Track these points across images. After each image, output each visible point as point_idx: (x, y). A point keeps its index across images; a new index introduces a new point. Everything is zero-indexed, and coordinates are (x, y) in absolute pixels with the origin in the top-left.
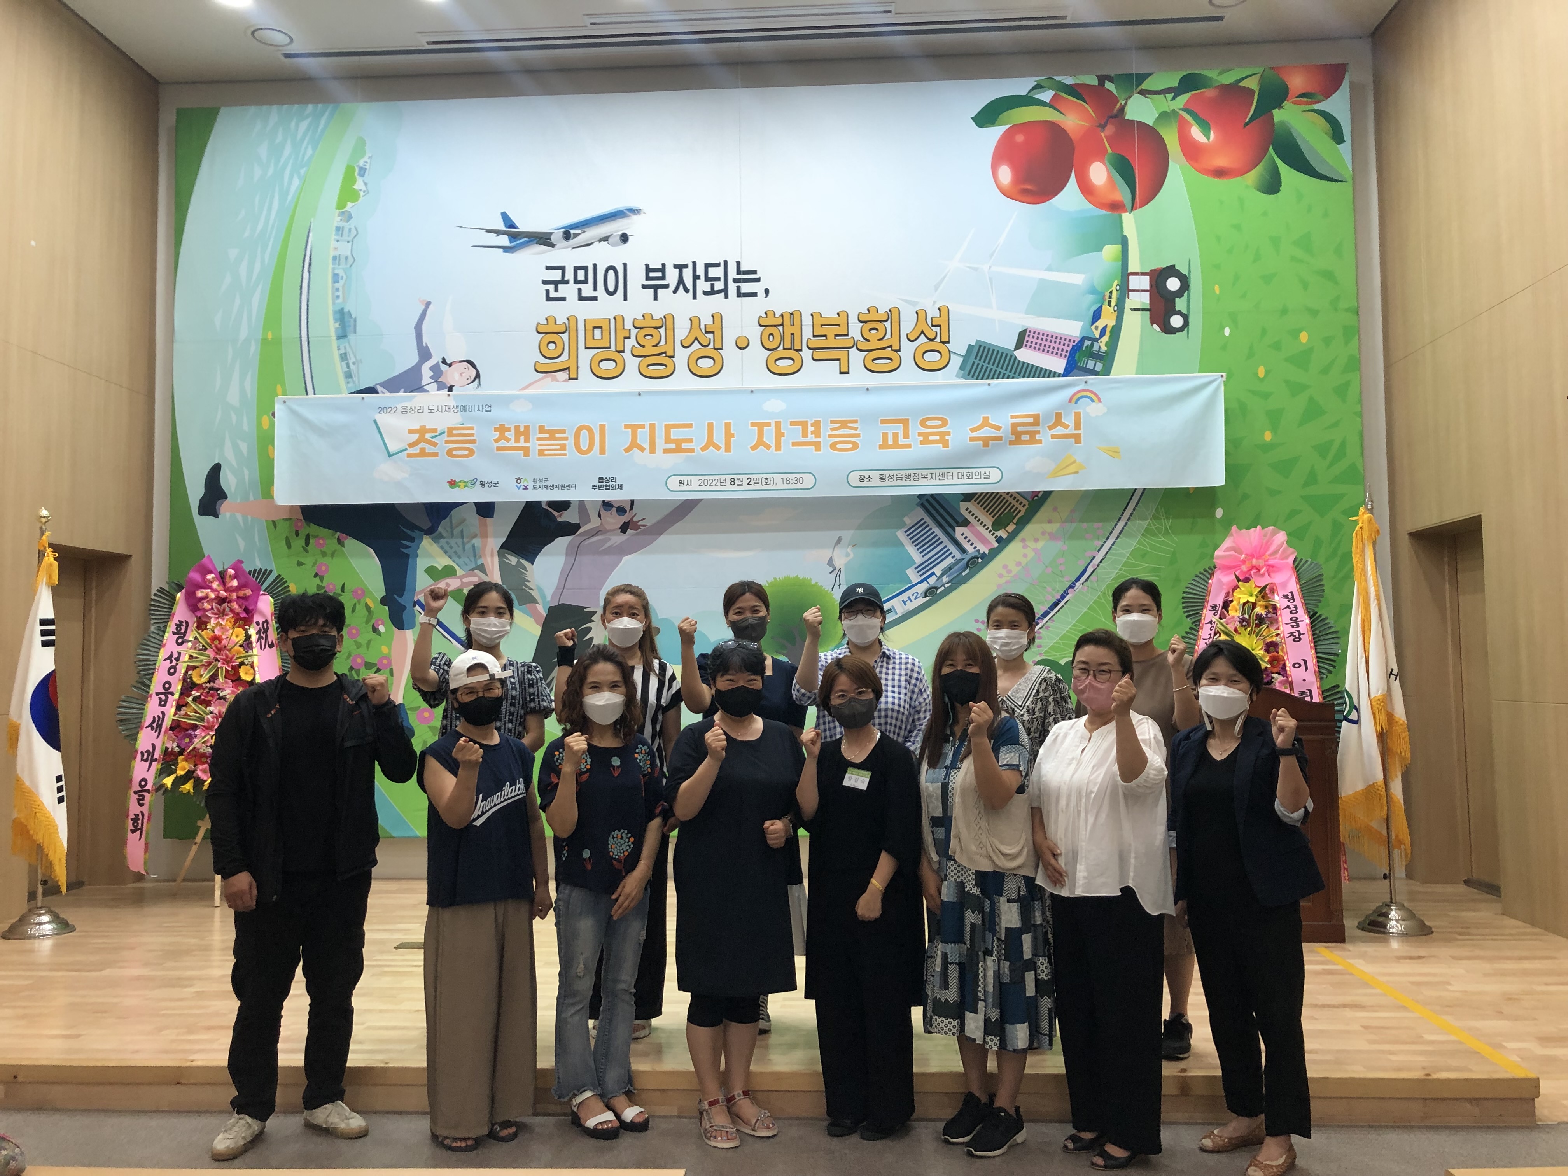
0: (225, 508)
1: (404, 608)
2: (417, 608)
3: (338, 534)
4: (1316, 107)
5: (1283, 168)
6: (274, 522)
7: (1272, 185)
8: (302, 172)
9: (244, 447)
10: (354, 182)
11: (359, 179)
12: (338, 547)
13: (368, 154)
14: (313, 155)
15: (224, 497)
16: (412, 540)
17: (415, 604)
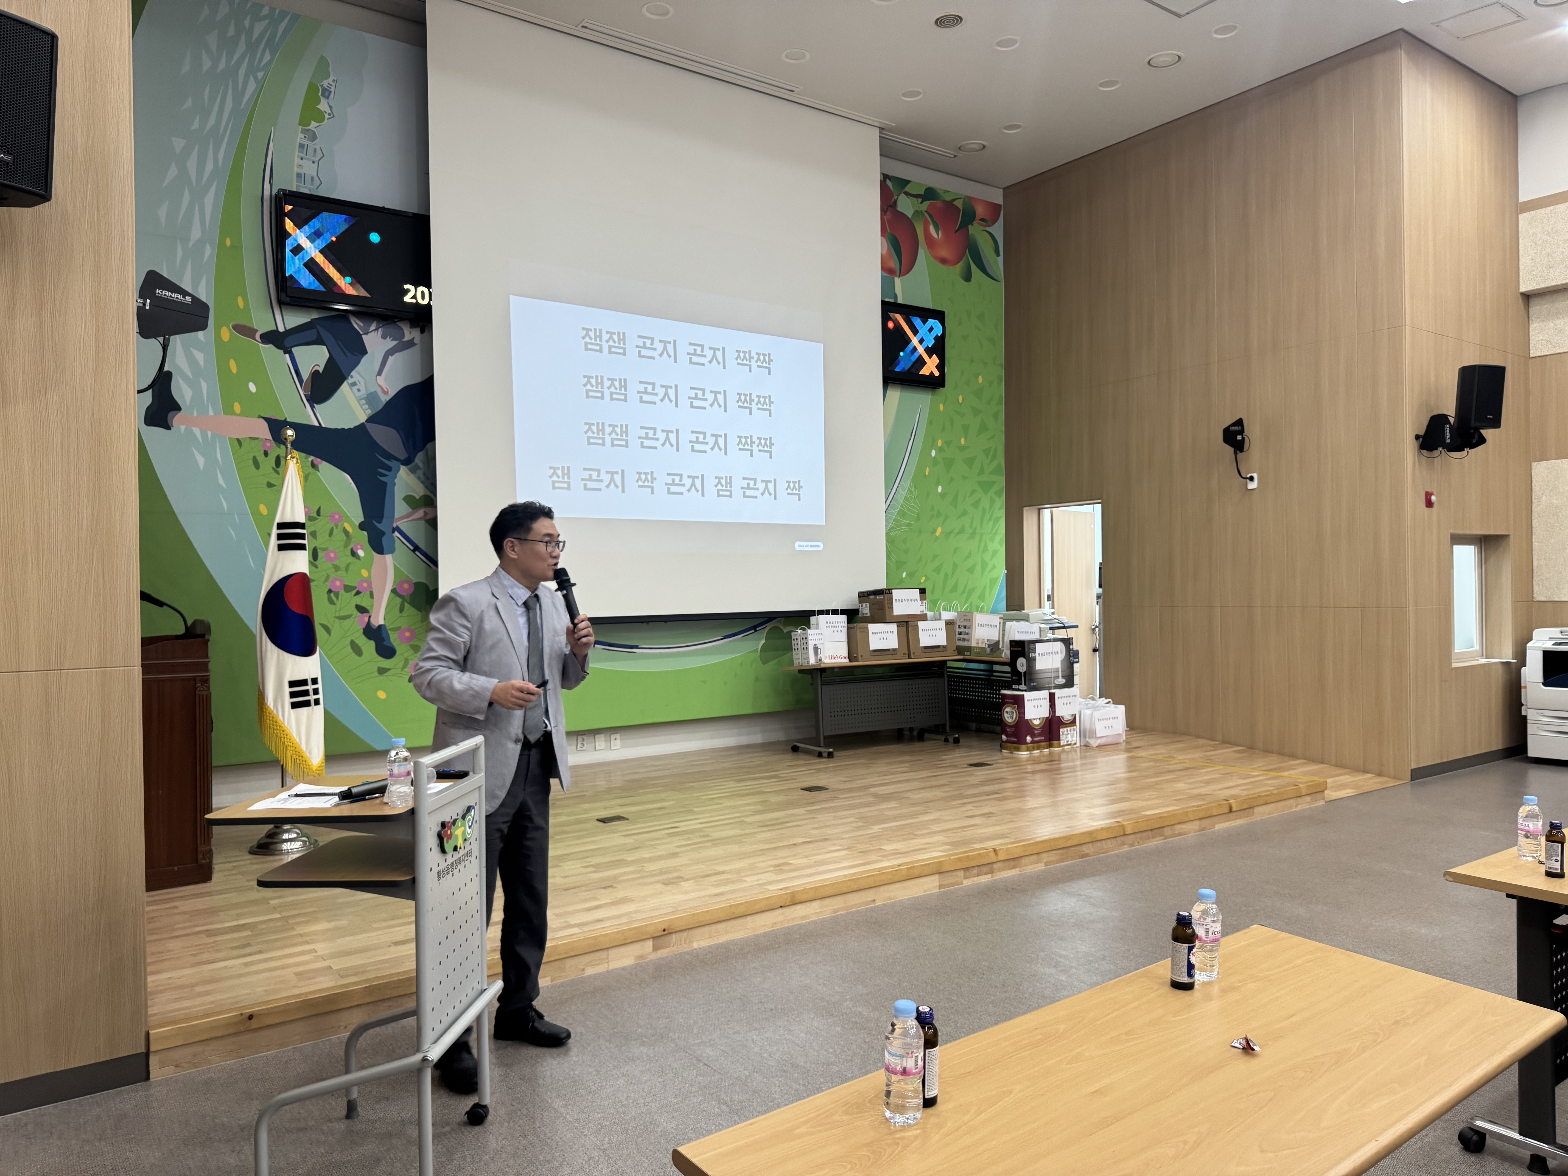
0: (177, 420)
1: (384, 534)
2: (396, 534)
3: (311, 458)
4: (988, 229)
5: (973, 267)
6: (238, 440)
7: (967, 277)
8: (260, 75)
9: (200, 357)
10: (319, 102)
11: (323, 100)
12: (311, 470)
13: (331, 79)
14: (271, 61)
15: (178, 408)
16: (389, 469)
17: (394, 530)
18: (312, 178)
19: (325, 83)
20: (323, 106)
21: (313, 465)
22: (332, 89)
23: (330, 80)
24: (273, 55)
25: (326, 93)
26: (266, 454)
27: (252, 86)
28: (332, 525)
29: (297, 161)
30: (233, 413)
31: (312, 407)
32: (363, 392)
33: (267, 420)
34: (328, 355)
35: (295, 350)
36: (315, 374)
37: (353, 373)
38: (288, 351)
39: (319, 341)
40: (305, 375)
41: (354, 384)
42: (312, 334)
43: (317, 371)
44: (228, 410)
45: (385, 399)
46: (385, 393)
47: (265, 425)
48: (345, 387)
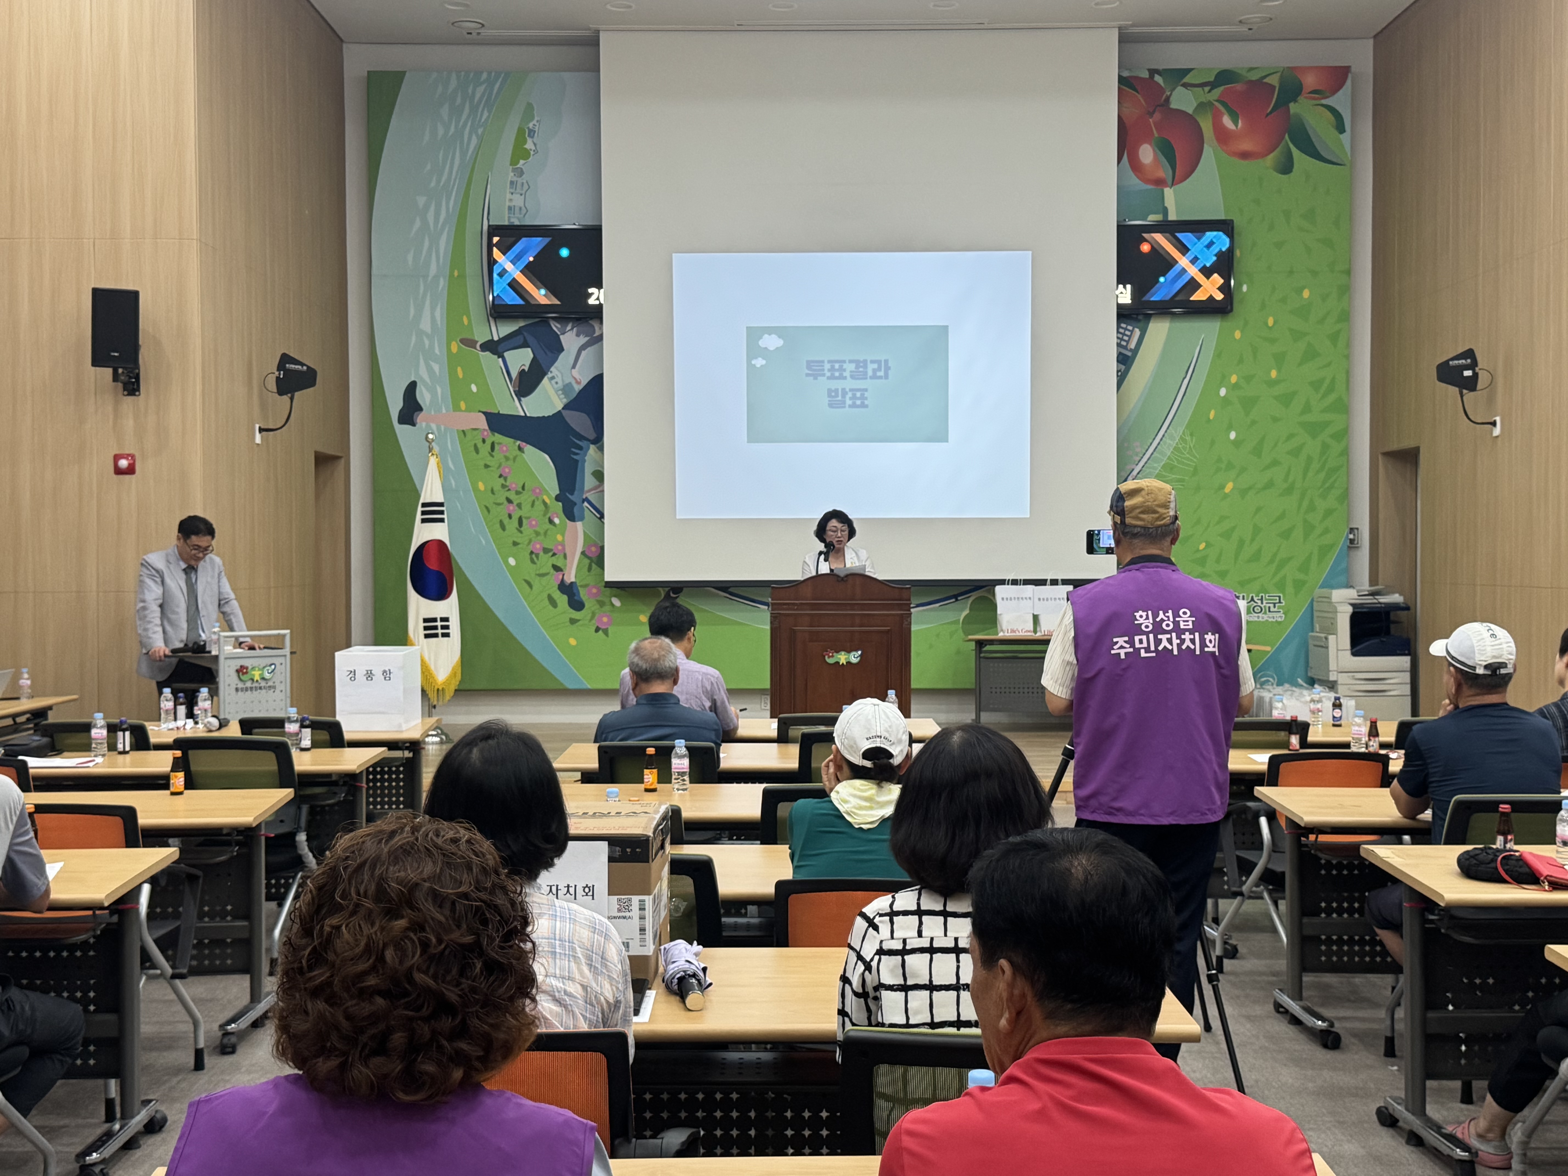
0: (420, 418)
1: (575, 504)
2: (586, 504)
3: (518, 442)
4: (1324, 102)
5: (1296, 152)
6: (463, 431)
7: (1286, 167)
8: (480, 131)
9: (436, 367)
10: (525, 142)
11: (529, 141)
12: (518, 453)
13: (536, 119)
14: (488, 117)
15: (420, 409)
16: (581, 448)
17: (584, 501)
18: (520, 208)
19: (531, 125)
20: (529, 145)
21: (520, 449)
22: (536, 129)
23: (535, 122)
24: (490, 112)
25: (532, 133)
26: (484, 441)
27: (474, 141)
28: (533, 498)
29: (508, 196)
30: (460, 410)
31: (520, 400)
32: (560, 385)
33: (485, 413)
34: (532, 356)
35: (506, 354)
36: (522, 373)
37: (552, 369)
38: (501, 356)
39: (525, 345)
40: (514, 374)
41: (553, 378)
42: (519, 339)
43: (523, 370)
44: (456, 408)
45: (578, 388)
46: (578, 383)
47: (483, 417)
48: (545, 381)
